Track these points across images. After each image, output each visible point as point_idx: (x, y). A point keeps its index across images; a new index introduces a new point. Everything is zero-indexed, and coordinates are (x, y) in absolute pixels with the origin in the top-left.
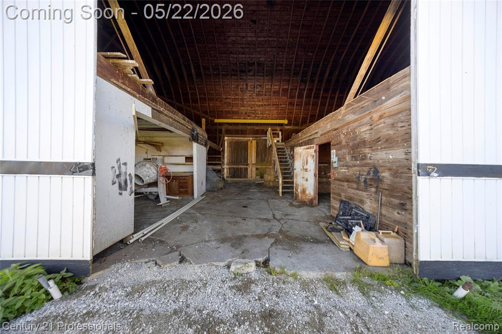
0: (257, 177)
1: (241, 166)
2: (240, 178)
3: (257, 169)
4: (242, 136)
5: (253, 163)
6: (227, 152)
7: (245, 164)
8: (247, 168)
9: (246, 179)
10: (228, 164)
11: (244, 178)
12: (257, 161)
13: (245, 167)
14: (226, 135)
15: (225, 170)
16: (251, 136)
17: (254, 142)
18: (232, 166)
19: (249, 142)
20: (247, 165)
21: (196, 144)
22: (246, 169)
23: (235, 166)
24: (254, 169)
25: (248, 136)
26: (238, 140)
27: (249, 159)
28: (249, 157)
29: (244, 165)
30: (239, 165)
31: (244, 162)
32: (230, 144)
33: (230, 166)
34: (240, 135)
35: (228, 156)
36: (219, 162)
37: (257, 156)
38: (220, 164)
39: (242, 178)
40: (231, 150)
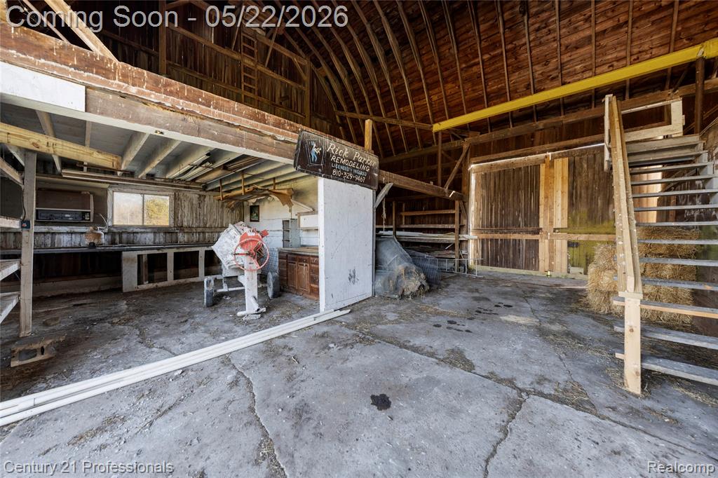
0: (573, 270)
1: (516, 236)
2: (514, 267)
3: (571, 244)
4: (519, 151)
5: (558, 224)
6: (476, 200)
7: (530, 229)
8: (537, 241)
9: (533, 272)
10: (477, 230)
11: (527, 267)
12: (572, 220)
13: (530, 237)
14: (474, 160)
15: (471, 246)
16: (547, 146)
17: (561, 166)
18: (490, 236)
19: (543, 168)
20: (537, 231)
21: (323, 179)
22: (534, 245)
23: (498, 236)
24: (561, 244)
25: (536, 148)
26: (507, 165)
27: (541, 214)
28: (542, 208)
29: (527, 232)
30: (509, 232)
31: (526, 225)
32: (485, 178)
33: (483, 236)
34: (510, 153)
35: (478, 210)
36: (450, 226)
37: (572, 205)
38: (453, 230)
39: (519, 268)
40: (488, 193)
